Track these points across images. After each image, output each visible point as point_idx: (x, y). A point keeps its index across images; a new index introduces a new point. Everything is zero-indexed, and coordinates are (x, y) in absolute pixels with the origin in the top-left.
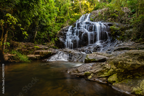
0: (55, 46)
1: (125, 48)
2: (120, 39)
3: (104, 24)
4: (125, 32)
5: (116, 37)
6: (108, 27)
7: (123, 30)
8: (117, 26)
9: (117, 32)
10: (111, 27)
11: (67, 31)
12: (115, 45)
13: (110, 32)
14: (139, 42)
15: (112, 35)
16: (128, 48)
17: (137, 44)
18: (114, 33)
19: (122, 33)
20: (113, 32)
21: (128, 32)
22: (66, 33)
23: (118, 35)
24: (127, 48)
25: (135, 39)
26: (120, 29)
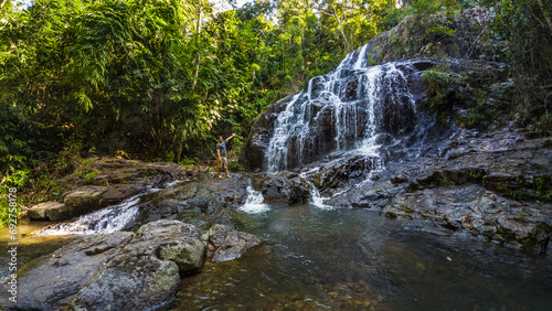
2: (470, 123)
3: (401, 64)
4: (490, 92)
5: (453, 115)
6: (417, 73)
7: (478, 82)
8: (455, 69)
9: (452, 93)
10: (424, 73)
11: (284, 109)
12: (440, 153)
13: (424, 94)
14: (542, 135)
15: (435, 105)
16: (484, 173)
18: (444, 99)
19: (478, 97)
20: (435, 94)
21: (500, 89)
23: (462, 104)
24: (476, 171)
25: (529, 121)
26: (467, 81)
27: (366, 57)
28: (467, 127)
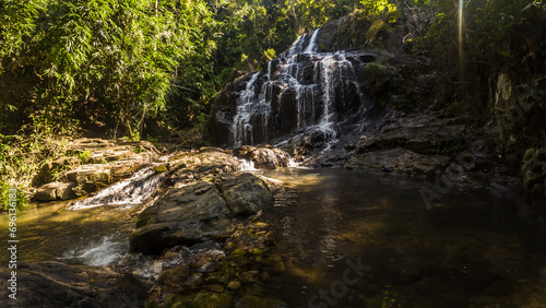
0: (204, 138)
1: (396, 139)
2: (400, 106)
3: (349, 55)
4: (416, 82)
5: (388, 99)
6: (362, 64)
7: (408, 73)
8: (392, 61)
9: (388, 82)
10: (368, 65)
11: (244, 87)
12: (377, 128)
13: (366, 82)
14: (449, 117)
15: (375, 92)
16: (406, 140)
17: (439, 123)
18: (381, 87)
19: (407, 86)
20: (375, 82)
21: (425, 80)
22: (239, 96)
23: (394, 91)
24: (402, 139)
26: (400, 72)
27: (317, 41)
28: (398, 109)
